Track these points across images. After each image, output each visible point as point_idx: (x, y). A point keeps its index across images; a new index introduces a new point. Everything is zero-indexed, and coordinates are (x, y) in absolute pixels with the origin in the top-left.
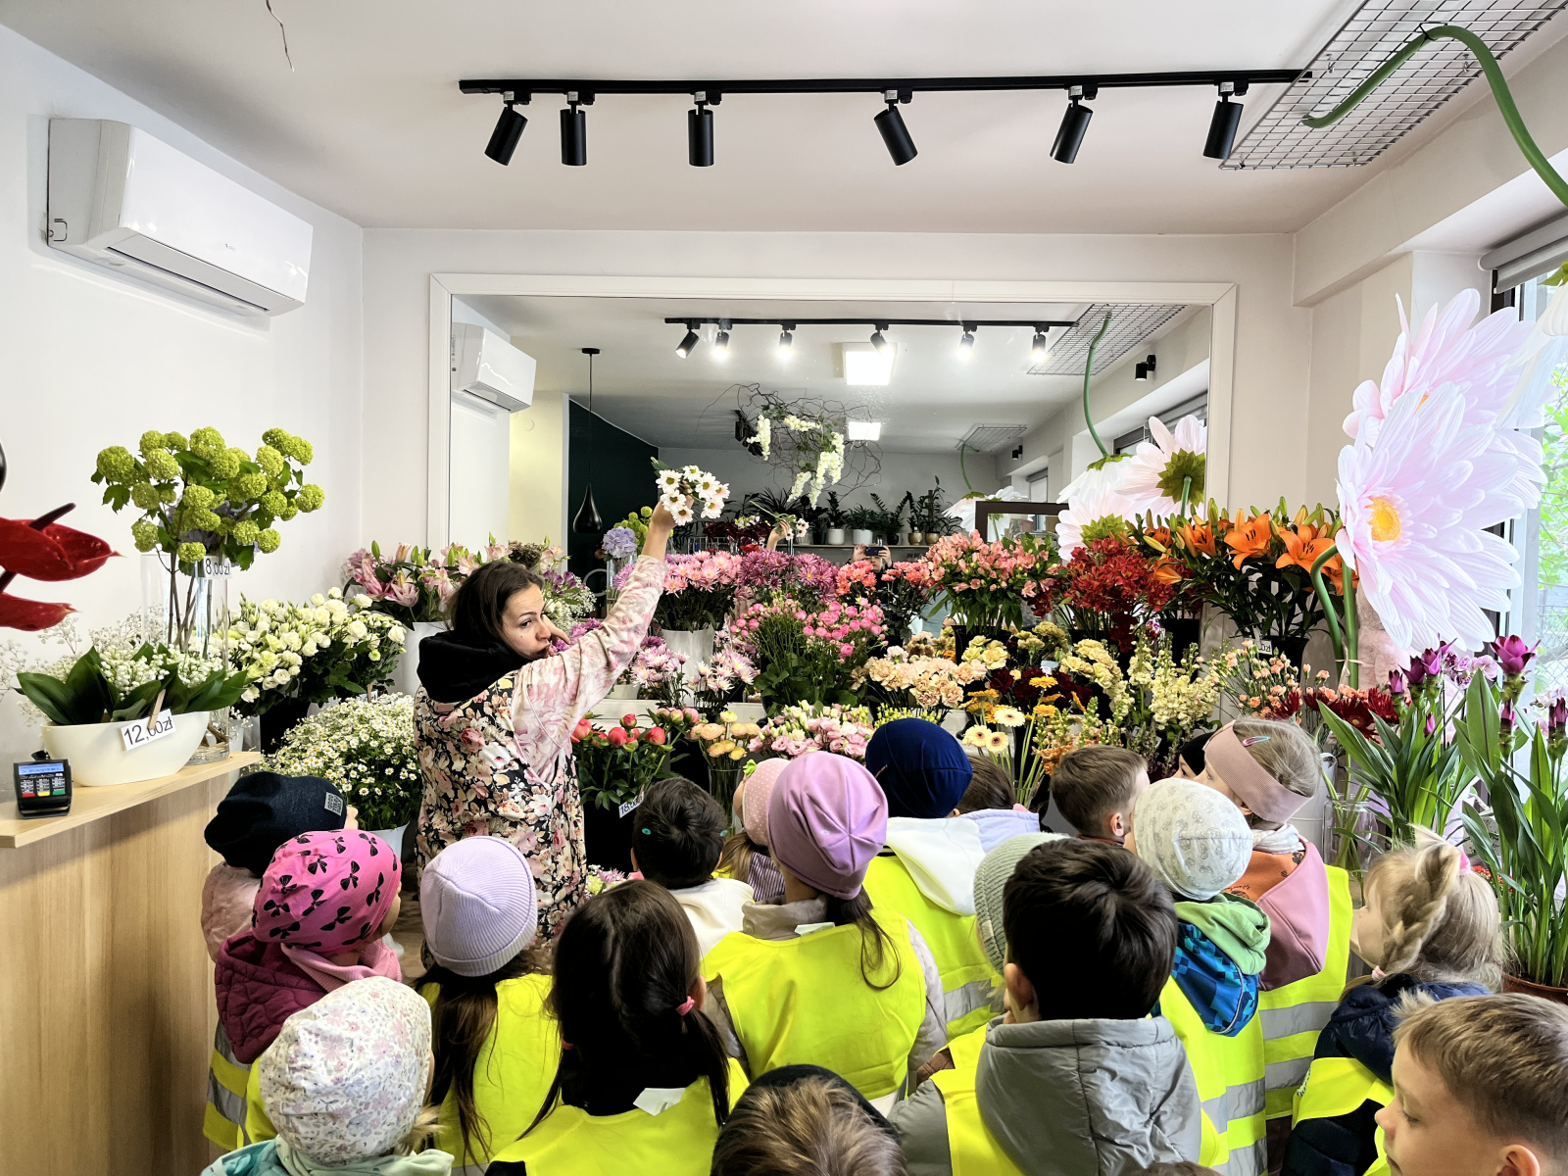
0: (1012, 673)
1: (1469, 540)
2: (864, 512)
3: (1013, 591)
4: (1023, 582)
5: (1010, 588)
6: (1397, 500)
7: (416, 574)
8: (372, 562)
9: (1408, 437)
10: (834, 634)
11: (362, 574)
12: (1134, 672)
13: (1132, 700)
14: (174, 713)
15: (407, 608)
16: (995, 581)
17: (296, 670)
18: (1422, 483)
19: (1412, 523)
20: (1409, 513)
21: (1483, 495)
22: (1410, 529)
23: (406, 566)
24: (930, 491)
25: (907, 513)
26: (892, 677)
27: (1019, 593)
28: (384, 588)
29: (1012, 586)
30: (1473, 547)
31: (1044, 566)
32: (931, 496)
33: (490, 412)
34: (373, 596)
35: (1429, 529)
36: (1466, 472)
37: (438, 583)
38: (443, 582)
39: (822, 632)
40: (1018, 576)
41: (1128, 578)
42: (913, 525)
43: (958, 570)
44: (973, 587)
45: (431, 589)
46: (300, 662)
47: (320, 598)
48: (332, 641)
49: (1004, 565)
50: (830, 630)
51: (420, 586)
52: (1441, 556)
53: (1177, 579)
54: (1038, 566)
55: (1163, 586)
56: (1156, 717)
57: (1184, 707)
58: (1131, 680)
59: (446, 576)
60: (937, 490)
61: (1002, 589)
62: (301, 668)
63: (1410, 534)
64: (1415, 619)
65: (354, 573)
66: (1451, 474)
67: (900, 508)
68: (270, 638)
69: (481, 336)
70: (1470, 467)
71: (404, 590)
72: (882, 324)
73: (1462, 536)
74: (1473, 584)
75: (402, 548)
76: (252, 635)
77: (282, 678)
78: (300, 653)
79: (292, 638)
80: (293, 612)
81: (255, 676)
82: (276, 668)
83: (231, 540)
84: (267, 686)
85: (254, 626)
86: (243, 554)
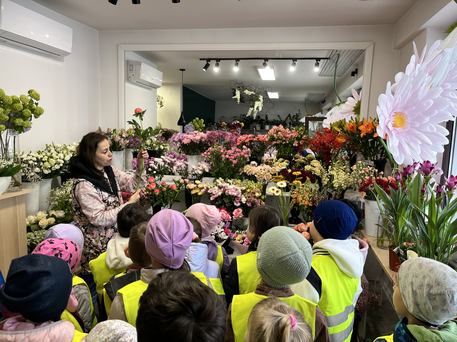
0: (288, 170)
1: (431, 128)
2: (275, 121)
3: (291, 144)
4: (294, 142)
5: (290, 143)
6: (405, 113)
9: (408, 91)
10: (232, 157)
12: (330, 170)
13: (329, 179)
16: (285, 141)
18: (414, 108)
19: (410, 121)
20: (410, 118)
21: (437, 112)
22: (410, 124)
24: (297, 114)
25: (289, 121)
26: (249, 171)
27: (292, 144)
29: (291, 142)
30: (432, 130)
31: (302, 136)
32: (297, 115)
35: (417, 124)
36: (431, 103)
39: (227, 156)
40: (292, 139)
41: (328, 140)
42: (290, 124)
43: (274, 137)
44: (278, 143)
49: (288, 136)
50: (230, 156)
52: (420, 133)
53: (344, 141)
54: (299, 136)
55: (339, 143)
56: (334, 185)
57: (343, 182)
58: (329, 173)
60: (299, 113)
61: (287, 143)
63: (410, 125)
64: (406, 155)
66: (425, 104)
67: (286, 119)
69: (141, 65)
70: (432, 102)
72: (266, 59)
73: (429, 126)
74: (431, 143)
75: (108, 129)
76: (49, 154)
77: (57, 167)
78: (63, 160)
79: (61, 155)
80: (65, 148)
81: (48, 166)
82: (55, 164)
83: (14, 124)
84: (53, 169)
85: (49, 151)
86: (19, 129)
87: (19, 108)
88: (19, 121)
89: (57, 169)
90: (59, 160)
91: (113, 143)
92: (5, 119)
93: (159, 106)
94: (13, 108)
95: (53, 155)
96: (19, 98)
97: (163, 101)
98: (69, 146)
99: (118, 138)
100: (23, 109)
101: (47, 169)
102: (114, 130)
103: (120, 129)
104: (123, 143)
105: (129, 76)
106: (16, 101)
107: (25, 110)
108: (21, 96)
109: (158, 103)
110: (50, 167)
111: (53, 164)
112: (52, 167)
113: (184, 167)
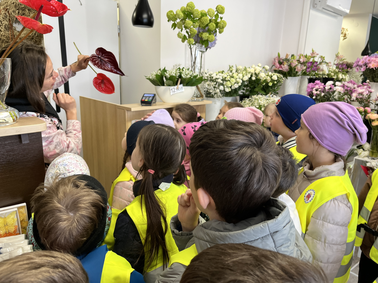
8: (278, 58)
11: (275, 62)
15: (286, 73)
23: (288, 60)
28: (280, 66)
33: (334, 17)
34: (277, 69)
38: (297, 65)
45: (293, 67)
47: (253, 66)
51: (290, 66)
62: (242, 84)
71: (285, 67)
75: (287, 55)
76: (231, 74)
77: (236, 86)
78: (242, 79)
79: (241, 75)
80: (245, 69)
81: (229, 85)
82: (235, 83)
83: (201, 38)
84: (233, 88)
85: (231, 71)
86: (205, 43)
87: (205, 21)
88: (205, 35)
89: (236, 89)
90: (238, 80)
91: (289, 69)
92: (194, 33)
93: (342, 38)
94: (201, 22)
95: (234, 75)
96: (207, 12)
97: (347, 33)
98: (249, 68)
99: (295, 63)
100: (209, 23)
101: (228, 88)
102: (293, 56)
103: (299, 54)
104: (300, 68)
105: (315, 3)
106: (203, 15)
107: (210, 24)
108: (208, 9)
109: (341, 35)
110: (230, 86)
111: (233, 83)
112: (232, 86)
113: (367, 95)
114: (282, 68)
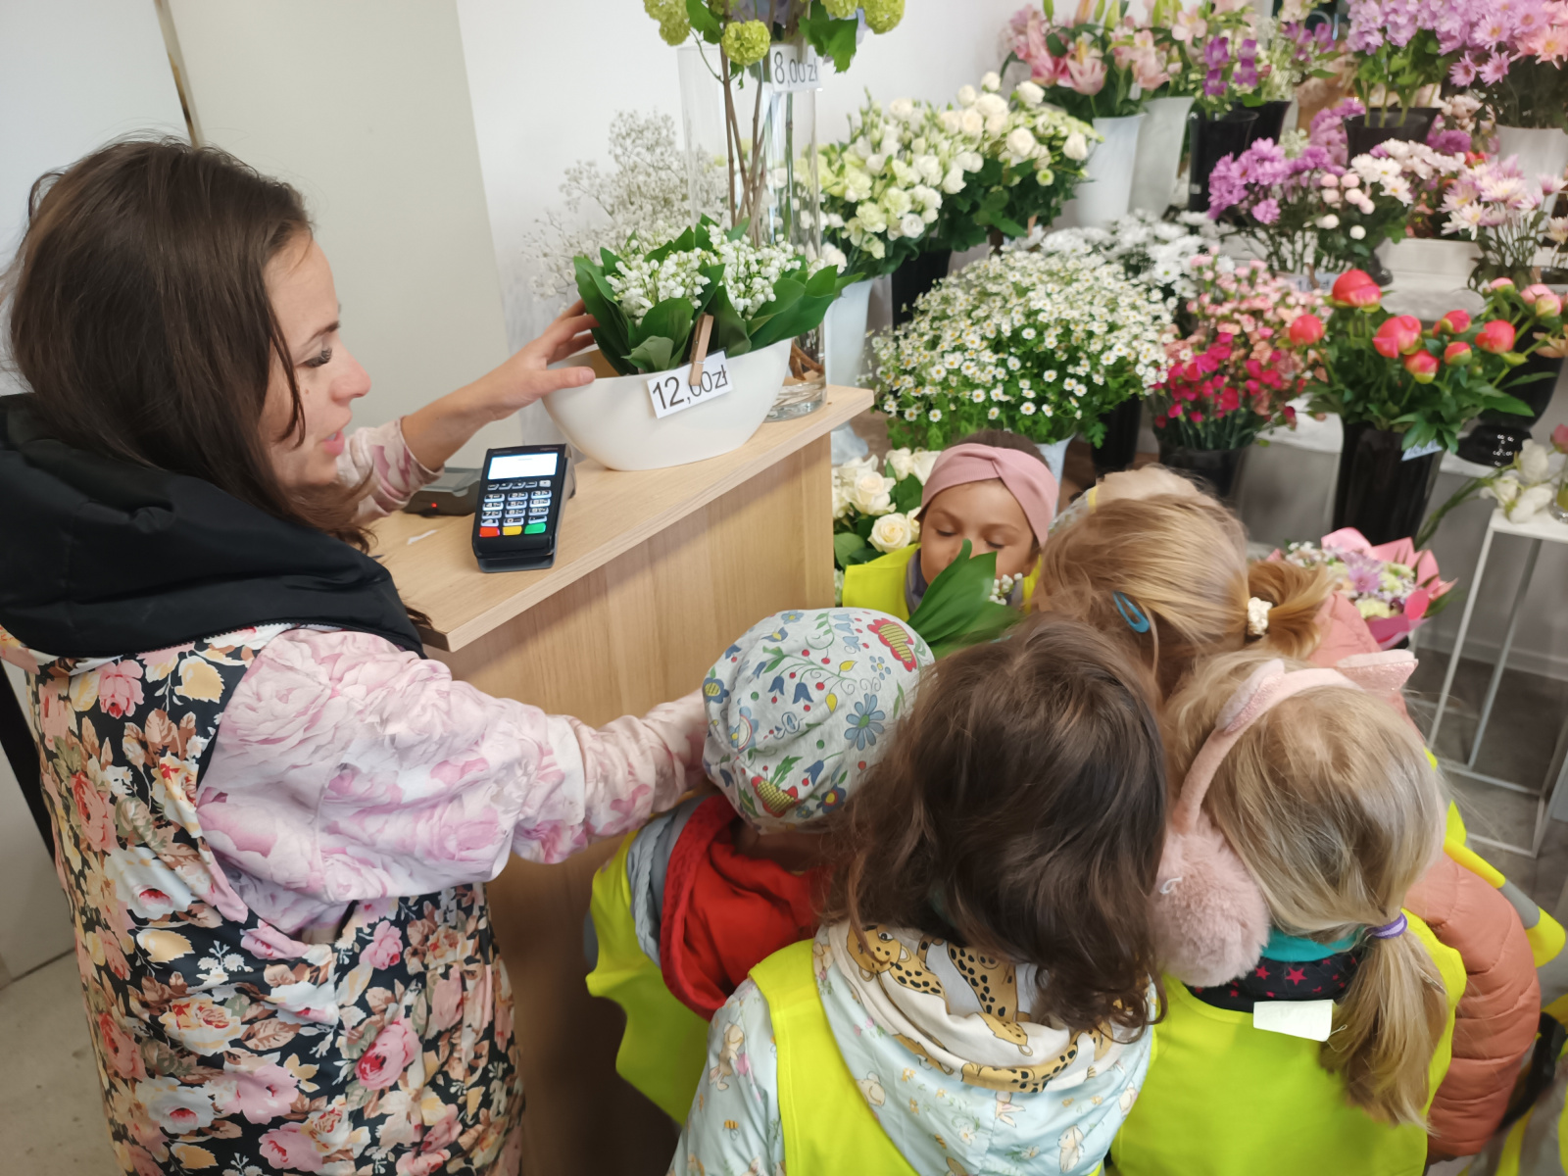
7: (1103, 42)
8: (1042, 23)
11: (1027, 45)
14: (728, 355)
15: (1086, 97)
17: (932, 216)
23: (1090, 29)
28: (1056, 65)
34: (1041, 80)
37: (1137, 56)
38: (1146, 54)
45: (1123, 67)
46: (938, 201)
47: (969, 93)
48: (986, 161)
51: (1108, 60)
59: (1150, 43)
62: (940, 212)
65: (1015, 43)
68: (898, 166)
71: (1086, 71)
77: (913, 228)
78: (939, 189)
81: (873, 224)
89: (906, 238)
98: (950, 107)
101: (869, 241)
104: (1155, 70)
111: (900, 215)
114: (1072, 77)
